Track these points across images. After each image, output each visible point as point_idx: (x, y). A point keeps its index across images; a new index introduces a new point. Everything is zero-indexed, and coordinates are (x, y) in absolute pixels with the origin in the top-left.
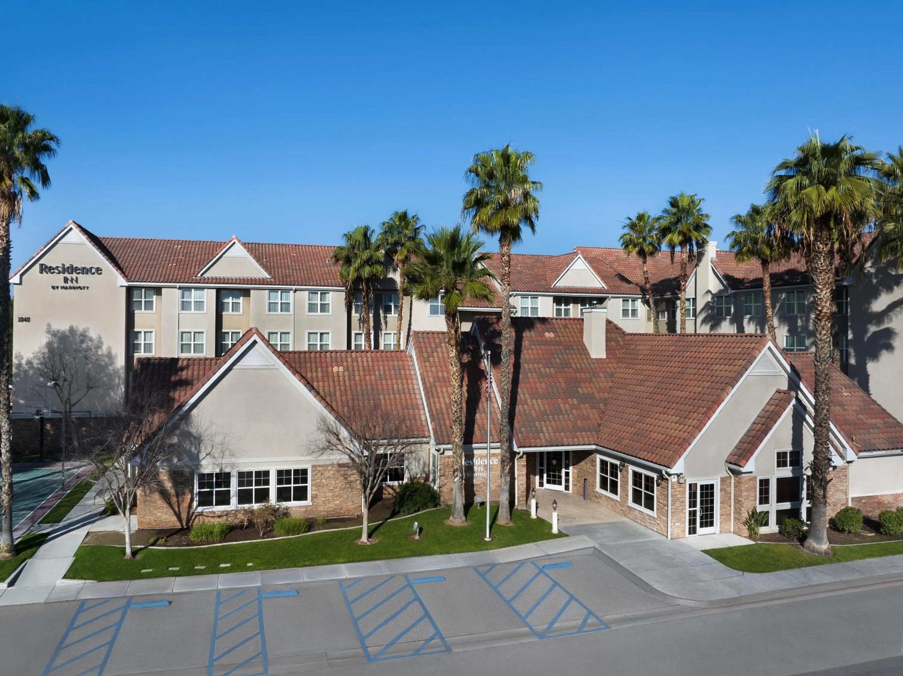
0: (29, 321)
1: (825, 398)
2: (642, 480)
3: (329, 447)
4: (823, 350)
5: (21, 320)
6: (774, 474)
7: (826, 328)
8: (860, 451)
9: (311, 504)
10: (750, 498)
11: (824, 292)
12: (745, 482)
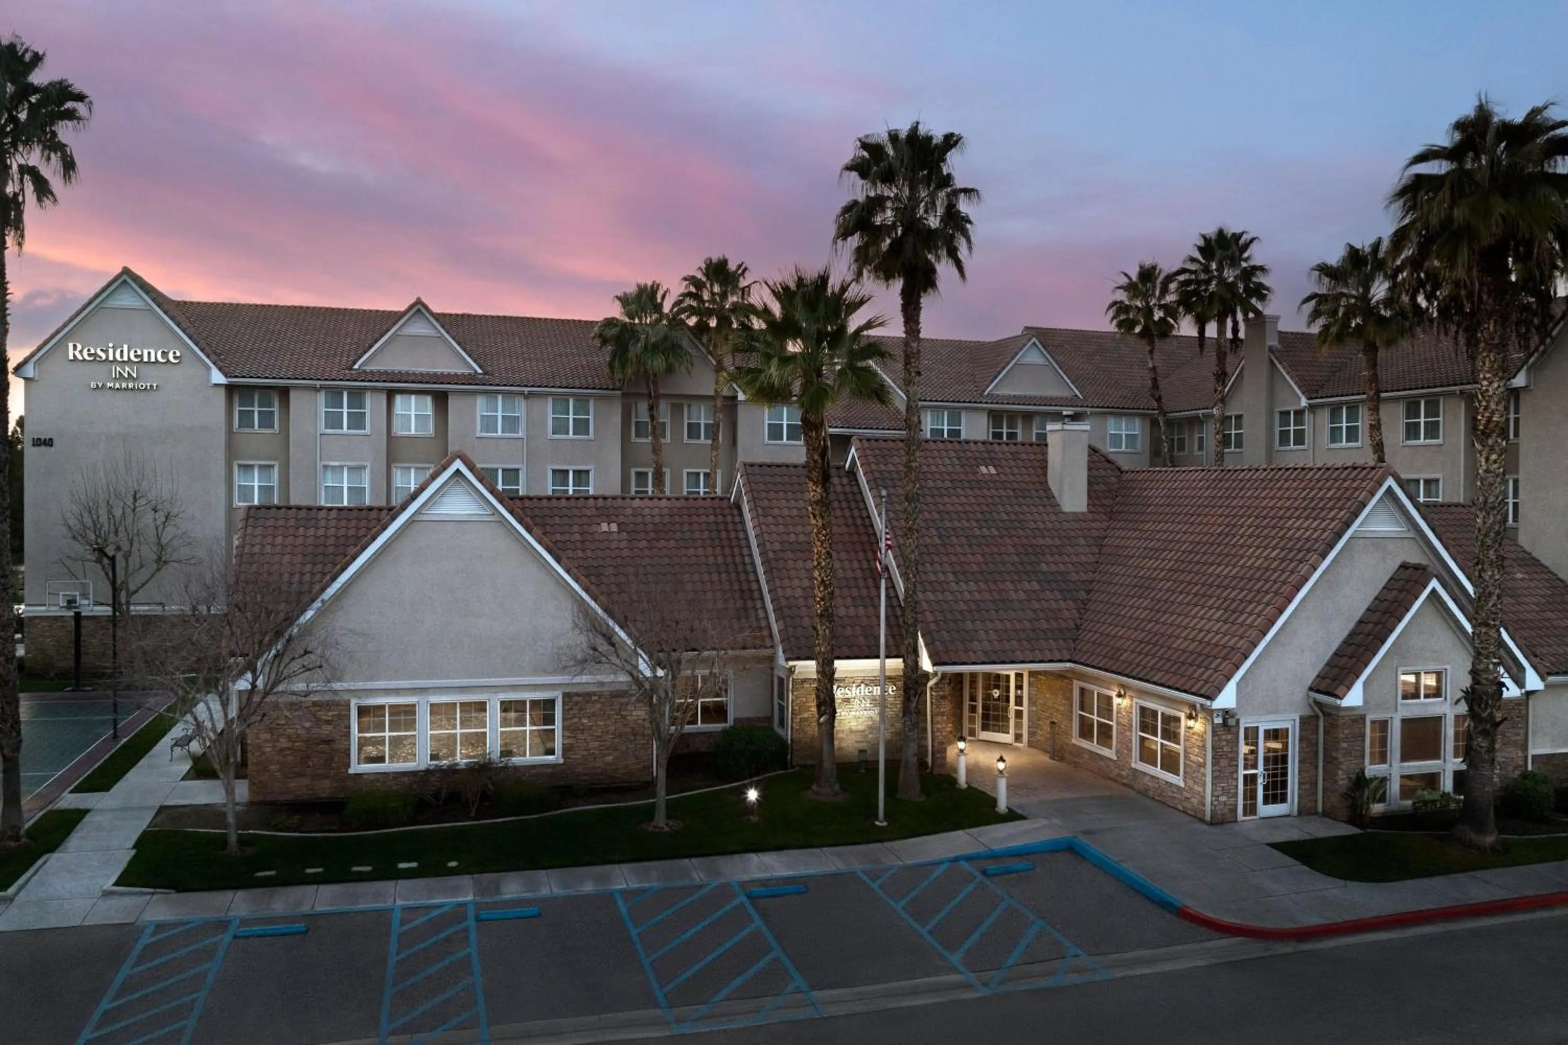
0: (51, 445)
1: (1493, 575)
2: (1157, 721)
3: (593, 658)
4: (1493, 488)
5: (38, 443)
6: (1396, 710)
7: (1497, 449)
8: (1549, 674)
9: (561, 761)
10: (1353, 754)
11: (1496, 385)
12: (1344, 724)
